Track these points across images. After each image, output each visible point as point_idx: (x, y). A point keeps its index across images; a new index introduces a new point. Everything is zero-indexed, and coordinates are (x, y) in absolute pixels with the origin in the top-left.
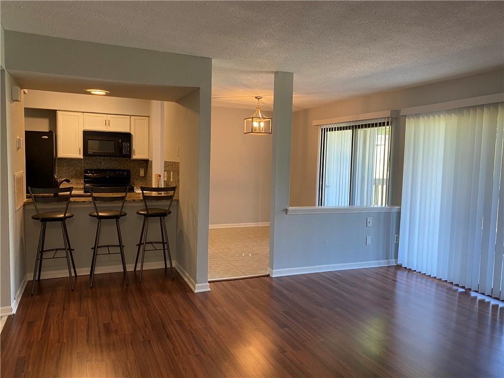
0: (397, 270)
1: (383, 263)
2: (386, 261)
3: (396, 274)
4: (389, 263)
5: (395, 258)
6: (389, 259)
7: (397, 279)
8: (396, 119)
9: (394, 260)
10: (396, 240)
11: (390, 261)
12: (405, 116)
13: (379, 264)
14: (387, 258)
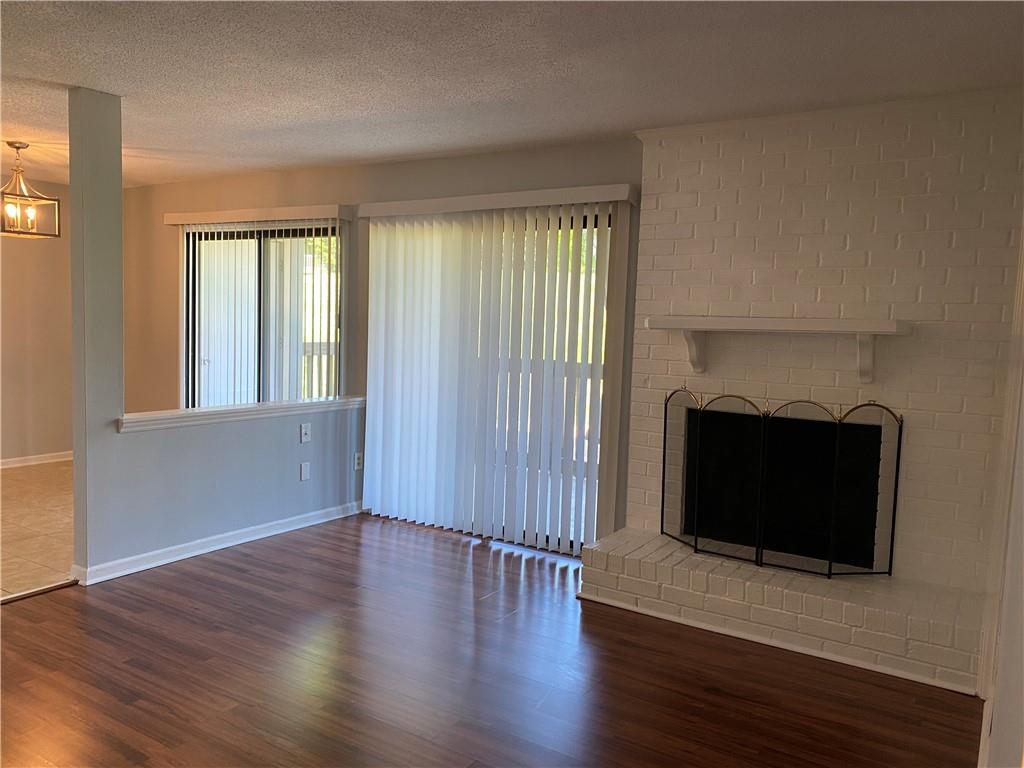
0: (361, 523)
1: (335, 513)
2: (339, 507)
3: (359, 530)
4: (345, 510)
5: (356, 500)
6: (345, 503)
7: (362, 541)
8: (349, 222)
9: (354, 504)
10: (359, 464)
11: (348, 507)
12: (368, 219)
13: (327, 515)
14: (342, 501)
